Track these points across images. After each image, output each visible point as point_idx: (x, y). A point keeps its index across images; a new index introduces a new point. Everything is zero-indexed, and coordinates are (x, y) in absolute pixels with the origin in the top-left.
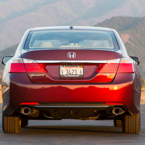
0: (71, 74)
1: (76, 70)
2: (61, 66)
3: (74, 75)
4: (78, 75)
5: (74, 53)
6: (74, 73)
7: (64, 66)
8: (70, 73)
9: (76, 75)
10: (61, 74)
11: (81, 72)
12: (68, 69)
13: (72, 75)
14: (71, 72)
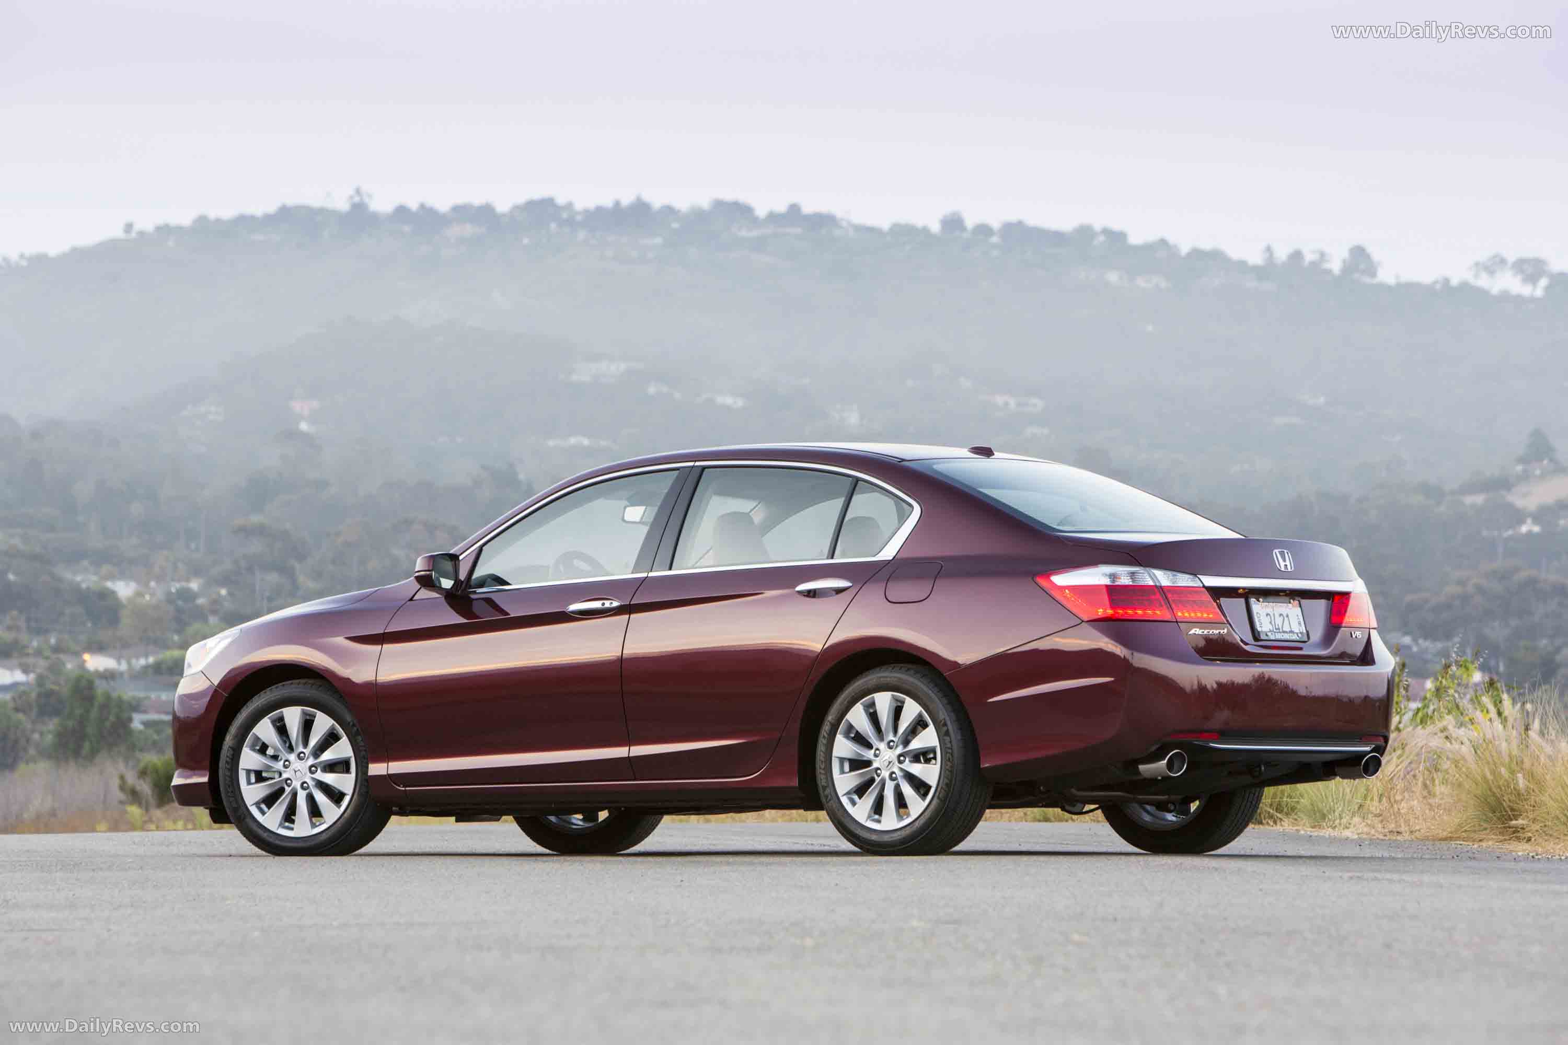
0: (1279, 629)
1: (1287, 616)
2: (1252, 599)
3: (1286, 632)
4: (1297, 634)
5: (1285, 551)
6: (1286, 628)
7: (1261, 600)
8: (1277, 627)
9: (1291, 632)
10: (1259, 629)
11: (1300, 624)
12: (1269, 610)
13: (1284, 632)
14: (1279, 621)
